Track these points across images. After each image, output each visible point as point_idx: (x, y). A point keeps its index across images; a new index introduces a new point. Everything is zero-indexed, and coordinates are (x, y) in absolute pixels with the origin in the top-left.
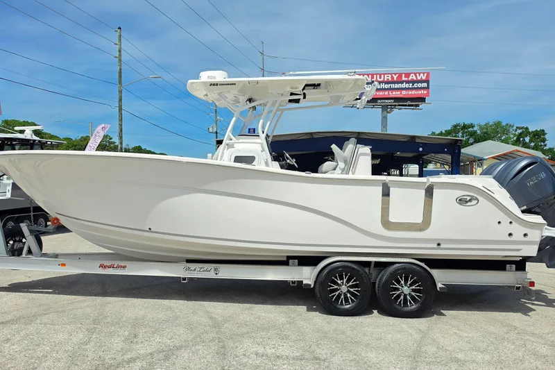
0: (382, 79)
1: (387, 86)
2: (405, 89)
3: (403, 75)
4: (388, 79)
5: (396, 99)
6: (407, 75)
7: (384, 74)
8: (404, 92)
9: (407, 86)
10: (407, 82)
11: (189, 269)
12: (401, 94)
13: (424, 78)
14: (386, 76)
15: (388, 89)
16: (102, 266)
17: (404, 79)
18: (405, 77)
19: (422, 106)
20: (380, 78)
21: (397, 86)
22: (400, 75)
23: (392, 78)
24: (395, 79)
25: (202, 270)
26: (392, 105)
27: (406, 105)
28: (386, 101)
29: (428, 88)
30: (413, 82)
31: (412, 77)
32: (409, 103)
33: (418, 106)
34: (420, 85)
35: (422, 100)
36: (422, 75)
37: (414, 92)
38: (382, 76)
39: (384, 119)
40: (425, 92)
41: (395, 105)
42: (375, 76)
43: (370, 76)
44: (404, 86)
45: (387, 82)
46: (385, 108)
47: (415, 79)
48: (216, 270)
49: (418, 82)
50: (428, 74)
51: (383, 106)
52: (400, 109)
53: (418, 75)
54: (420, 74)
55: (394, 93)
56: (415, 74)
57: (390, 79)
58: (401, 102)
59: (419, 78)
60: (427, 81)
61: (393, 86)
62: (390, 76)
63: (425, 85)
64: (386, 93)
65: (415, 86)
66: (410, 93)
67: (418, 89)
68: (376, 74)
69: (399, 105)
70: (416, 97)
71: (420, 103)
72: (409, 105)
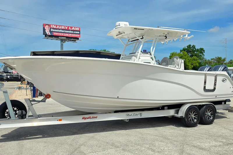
0: (61, 28)
1: (63, 31)
2: (70, 33)
3: (70, 27)
4: (63, 28)
5: (67, 37)
6: (71, 28)
7: (62, 26)
8: (70, 35)
9: (71, 32)
10: (71, 30)
11: (128, 115)
12: (69, 35)
13: (78, 30)
14: (62, 27)
15: (63, 33)
16: (83, 118)
17: (70, 29)
18: (70, 28)
19: (77, 41)
20: (60, 27)
21: (67, 32)
22: (68, 27)
23: (65, 28)
24: (66, 29)
25: (134, 115)
26: (65, 40)
27: (71, 40)
28: (63, 38)
29: (80, 34)
30: (74, 31)
31: (73, 29)
32: (72, 39)
33: (75, 41)
34: (76, 32)
35: (78, 39)
36: (77, 28)
37: (74, 35)
38: (61, 26)
39: (62, 45)
40: (79, 36)
41: (67, 40)
42: (57, 26)
43: (55, 26)
44: (70, 32)
45: (63, 30)
46: (62, 40)
47: (74, 29)
48: (140, 114)
49: (76, 31)
50: (80, 28)
51: (61, 40)
52: (68, 41)
53: (75, 28)
54: (76, 28)
55: (66, 34)
56: (75, 27)
57: (64, 28)
58: (69, 38)
59: (76, 29)
60: (79, 31)
61: (65, 31)
62: (64, 27)
63: (78, 32)
64: (63, 34)
65: (75, 32)
66: (73, 35)
67: (76, 34)
68: (58, 26)
69: (68, 40)
70: (75, 37)
71: (76, 40)
72: (72, 40)
